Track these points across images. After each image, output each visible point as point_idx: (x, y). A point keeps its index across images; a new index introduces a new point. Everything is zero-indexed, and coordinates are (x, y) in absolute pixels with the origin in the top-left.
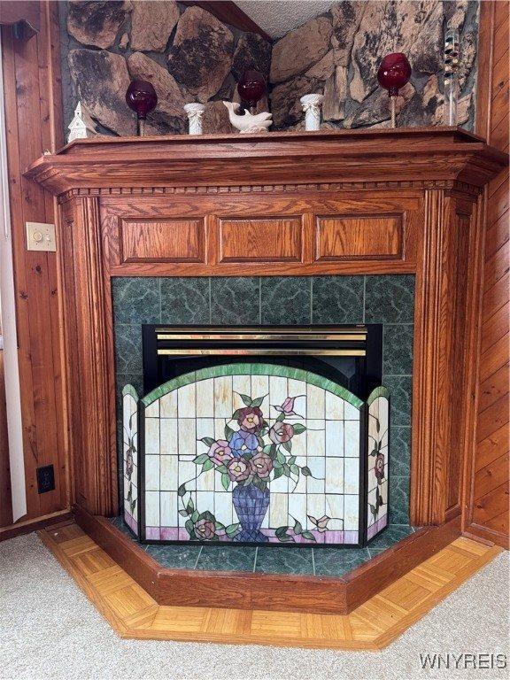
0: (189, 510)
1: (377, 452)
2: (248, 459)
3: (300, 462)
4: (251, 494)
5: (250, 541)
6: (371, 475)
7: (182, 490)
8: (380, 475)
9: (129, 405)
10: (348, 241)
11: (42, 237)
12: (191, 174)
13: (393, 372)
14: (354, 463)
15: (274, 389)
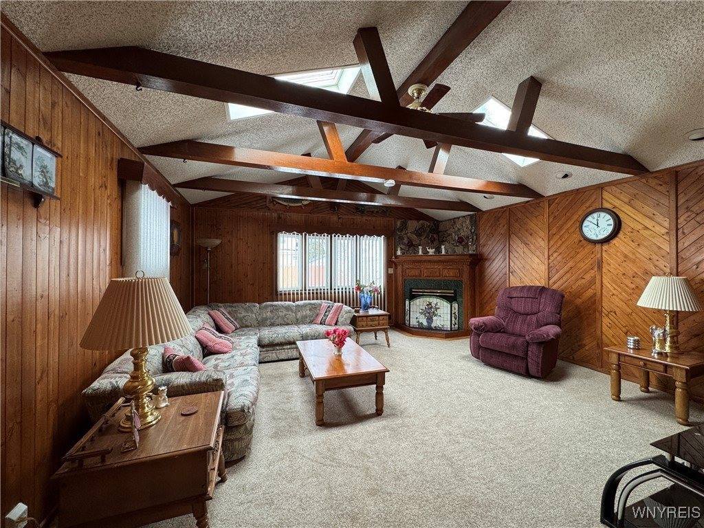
0: (418, 322)
1: (454, 313)
2: (429, 313)
3: (439, 314)
4: (430, 320)
5: (429, 328)
6: (453, 318)
7: (417, 318)
8: (455, 319)
9: (407, 302)
10: (449, 273)
11: (391, 271)
12: (420, 262)
13: (460, 299)
14: (449, 316)
15: (434, 301)
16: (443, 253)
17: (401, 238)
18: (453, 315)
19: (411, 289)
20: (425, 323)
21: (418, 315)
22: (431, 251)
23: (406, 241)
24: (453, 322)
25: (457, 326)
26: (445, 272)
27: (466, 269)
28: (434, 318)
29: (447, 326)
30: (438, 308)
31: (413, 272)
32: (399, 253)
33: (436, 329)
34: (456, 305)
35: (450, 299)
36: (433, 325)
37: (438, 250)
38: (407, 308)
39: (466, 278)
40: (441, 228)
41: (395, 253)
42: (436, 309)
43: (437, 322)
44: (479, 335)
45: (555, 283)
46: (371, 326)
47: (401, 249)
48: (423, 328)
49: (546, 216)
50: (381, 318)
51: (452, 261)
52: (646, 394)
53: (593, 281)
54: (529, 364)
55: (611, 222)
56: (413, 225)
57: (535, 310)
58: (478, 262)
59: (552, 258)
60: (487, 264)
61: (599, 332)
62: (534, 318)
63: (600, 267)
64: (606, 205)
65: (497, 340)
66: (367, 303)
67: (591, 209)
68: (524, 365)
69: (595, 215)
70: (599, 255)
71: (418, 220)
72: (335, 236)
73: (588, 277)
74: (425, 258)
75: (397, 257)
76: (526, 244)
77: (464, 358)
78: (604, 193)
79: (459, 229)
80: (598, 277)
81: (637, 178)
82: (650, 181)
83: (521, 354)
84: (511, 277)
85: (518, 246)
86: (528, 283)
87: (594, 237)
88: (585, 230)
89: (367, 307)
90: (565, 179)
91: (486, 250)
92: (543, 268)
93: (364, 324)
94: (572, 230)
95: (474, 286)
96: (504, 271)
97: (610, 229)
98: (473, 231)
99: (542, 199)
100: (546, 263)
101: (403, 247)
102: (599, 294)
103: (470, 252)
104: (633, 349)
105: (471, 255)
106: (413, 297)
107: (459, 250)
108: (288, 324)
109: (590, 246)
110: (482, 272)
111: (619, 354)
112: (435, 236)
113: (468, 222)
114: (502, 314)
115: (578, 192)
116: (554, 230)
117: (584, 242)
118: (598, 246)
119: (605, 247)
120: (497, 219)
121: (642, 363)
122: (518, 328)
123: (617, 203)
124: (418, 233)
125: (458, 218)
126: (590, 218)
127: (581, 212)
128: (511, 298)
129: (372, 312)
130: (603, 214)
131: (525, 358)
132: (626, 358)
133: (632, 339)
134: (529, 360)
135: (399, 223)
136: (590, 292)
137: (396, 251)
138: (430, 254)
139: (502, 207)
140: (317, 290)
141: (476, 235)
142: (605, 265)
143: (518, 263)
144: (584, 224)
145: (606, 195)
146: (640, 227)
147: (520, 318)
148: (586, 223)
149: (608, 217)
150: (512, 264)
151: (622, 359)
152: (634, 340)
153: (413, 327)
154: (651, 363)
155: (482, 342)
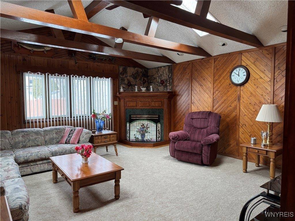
0: (136, 137)
1: (159, 130)
2: (143, 131)
3: (149, 132)
4: (143, 135)
5: (143, 141)
6: (158, 133)
7: (135, 135)
8: (159, 134)
9: (128, 125)
10: (155, 104)
11: (116, 103)
12: (136, 97)
13: (161, 121)
14: (155, 132)
15: (146, 123)
16: (151, 90)
17: (123, 80)
18: (158, 132)
19: (130, 115)
20: (140, 138)
21: (135, 133)
22: (144, 89)
23: (126, 82)
24: (158, 136)
25: (160, 138)
26: (153, 104)
27: (166, 101)
28: (146, 134)
29: (154, 138)
30: (149, 128)
31: (132, 104)
32: (122, 90)
33: (147, 141)
34: (159, 125)
35: (156, 121)
36: (145, 139)
37: (148, 89)
38: (128, 128)
39: (165, 107)
40: (150, 74)
41: (119, 91)
42: (147, 128)
43: (148, 137)
44: (175, 143)
45: (216, 109)
46: (105, 142)
47: (123, 88)
48: (139, 141)
49: (213, 68)
50: (112, 136)
51: (156, 96)
52: (258, 168)
53: (235, 108)
54: (203, 158)
55: (245, 74)
56: (131, 70)
57: (206, 125)
58: (173, 96)
59: (215, 94)
60: (178, 98)
61: (237, 136)
62: (205, 130)
63: (239, 100)
64: (243, 64)
65: (185, 145)
66: (100, 126)
67: (236, 65)
68: (200, 158)
69: (238, 69)
70: (239, 93)
71: (134, 67)
72: (73, 77)
73: (233, 105)
74: (140, 94)
75: (120, 93)
76: (201, 85)
77: (166, 158)
78: (243, 56)
79: (161, 75)
80: (238, 105)
81: (258, 49)
82: (264, 51)
83: (199, 152)
84: (192, 106)
85: (196, 87)
86: (202, 109)
87: (236, 82)
88: (233, 78)
89: (100, 129)
90: (224, 47)
91: (178, 89)
92: (210, 100)
93: (100, 141)
94: (226, 77)
95: (170, 112)
96: (188, 103)
97: (245, 77)
98: (170, 76)
99: (211, 58)
100: (212, 97)
101: (124, 86)
102: (238, 115)
103: (168, 90)
104: (253, 144)
105: (169, 92)
106: (131, 121)
107: (161, 89)
108: (38, 145)
109: (235, 87)
110: (175, 103)
111: (247, 147)
112: (145, 79)
113: (167, 70)
114: (188, 129)
115: (230, 54)
116: (217, 77)
117: (232, 85)
118: (239, 87)
119: (242, 88)
120: (185, 69)
121: (257, 151)
122: (196, 137)
123: (249, 63)
124: (135, 76)
125: (161, 67)
126: (235, 71)
127: (231, 67)
128: (193, 119)
129: (104, 132)
130: (241, 69)
131: (201, 154)
132: (250, 149)
133: (253, 139)
134: (203, 155)
135: (121, 69)
136: (234, 114)
137: (119, 89)
138: (143, 91)
139: (188, 62)
140: (59, 118)
141: (172, 80)
142: (241, 98)
143: (196, 97)
144: (232, 75)
145: (243, 58)
146: (258, 77)
147: (198, 131)
148: (233, 74)
149: (244, 71)
150: (193, 98)
151: (248, 150)
152: (254, 139)
153: (132, 141)
154: (260, 151)
155: (177, 146)
